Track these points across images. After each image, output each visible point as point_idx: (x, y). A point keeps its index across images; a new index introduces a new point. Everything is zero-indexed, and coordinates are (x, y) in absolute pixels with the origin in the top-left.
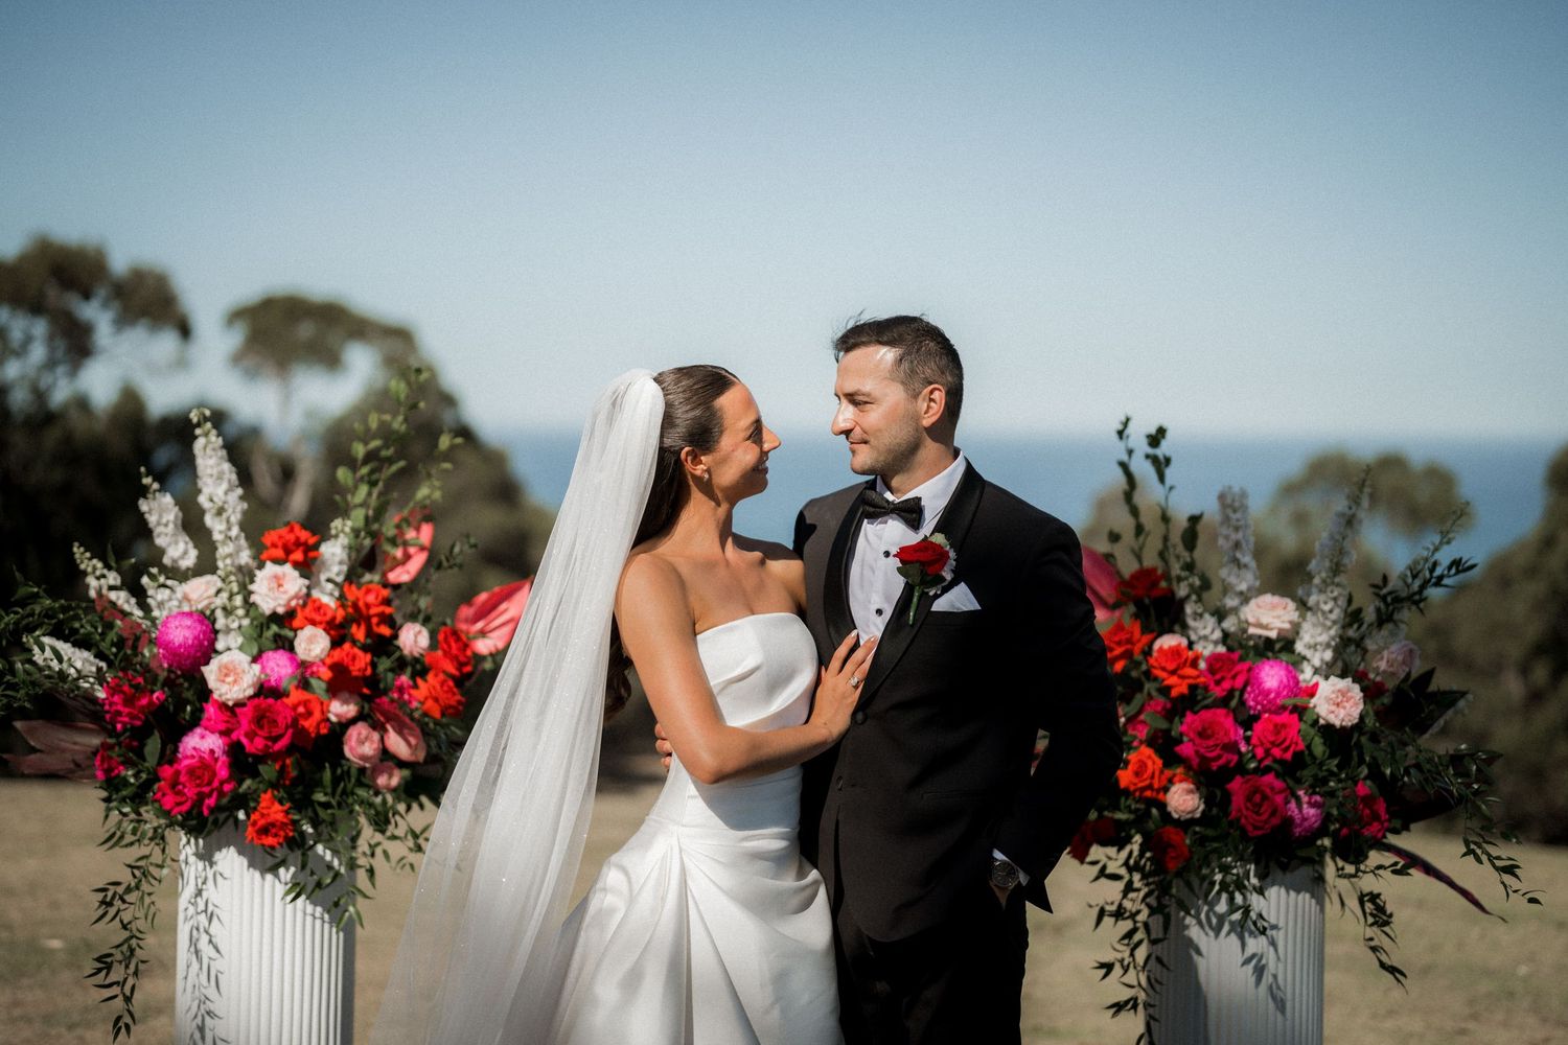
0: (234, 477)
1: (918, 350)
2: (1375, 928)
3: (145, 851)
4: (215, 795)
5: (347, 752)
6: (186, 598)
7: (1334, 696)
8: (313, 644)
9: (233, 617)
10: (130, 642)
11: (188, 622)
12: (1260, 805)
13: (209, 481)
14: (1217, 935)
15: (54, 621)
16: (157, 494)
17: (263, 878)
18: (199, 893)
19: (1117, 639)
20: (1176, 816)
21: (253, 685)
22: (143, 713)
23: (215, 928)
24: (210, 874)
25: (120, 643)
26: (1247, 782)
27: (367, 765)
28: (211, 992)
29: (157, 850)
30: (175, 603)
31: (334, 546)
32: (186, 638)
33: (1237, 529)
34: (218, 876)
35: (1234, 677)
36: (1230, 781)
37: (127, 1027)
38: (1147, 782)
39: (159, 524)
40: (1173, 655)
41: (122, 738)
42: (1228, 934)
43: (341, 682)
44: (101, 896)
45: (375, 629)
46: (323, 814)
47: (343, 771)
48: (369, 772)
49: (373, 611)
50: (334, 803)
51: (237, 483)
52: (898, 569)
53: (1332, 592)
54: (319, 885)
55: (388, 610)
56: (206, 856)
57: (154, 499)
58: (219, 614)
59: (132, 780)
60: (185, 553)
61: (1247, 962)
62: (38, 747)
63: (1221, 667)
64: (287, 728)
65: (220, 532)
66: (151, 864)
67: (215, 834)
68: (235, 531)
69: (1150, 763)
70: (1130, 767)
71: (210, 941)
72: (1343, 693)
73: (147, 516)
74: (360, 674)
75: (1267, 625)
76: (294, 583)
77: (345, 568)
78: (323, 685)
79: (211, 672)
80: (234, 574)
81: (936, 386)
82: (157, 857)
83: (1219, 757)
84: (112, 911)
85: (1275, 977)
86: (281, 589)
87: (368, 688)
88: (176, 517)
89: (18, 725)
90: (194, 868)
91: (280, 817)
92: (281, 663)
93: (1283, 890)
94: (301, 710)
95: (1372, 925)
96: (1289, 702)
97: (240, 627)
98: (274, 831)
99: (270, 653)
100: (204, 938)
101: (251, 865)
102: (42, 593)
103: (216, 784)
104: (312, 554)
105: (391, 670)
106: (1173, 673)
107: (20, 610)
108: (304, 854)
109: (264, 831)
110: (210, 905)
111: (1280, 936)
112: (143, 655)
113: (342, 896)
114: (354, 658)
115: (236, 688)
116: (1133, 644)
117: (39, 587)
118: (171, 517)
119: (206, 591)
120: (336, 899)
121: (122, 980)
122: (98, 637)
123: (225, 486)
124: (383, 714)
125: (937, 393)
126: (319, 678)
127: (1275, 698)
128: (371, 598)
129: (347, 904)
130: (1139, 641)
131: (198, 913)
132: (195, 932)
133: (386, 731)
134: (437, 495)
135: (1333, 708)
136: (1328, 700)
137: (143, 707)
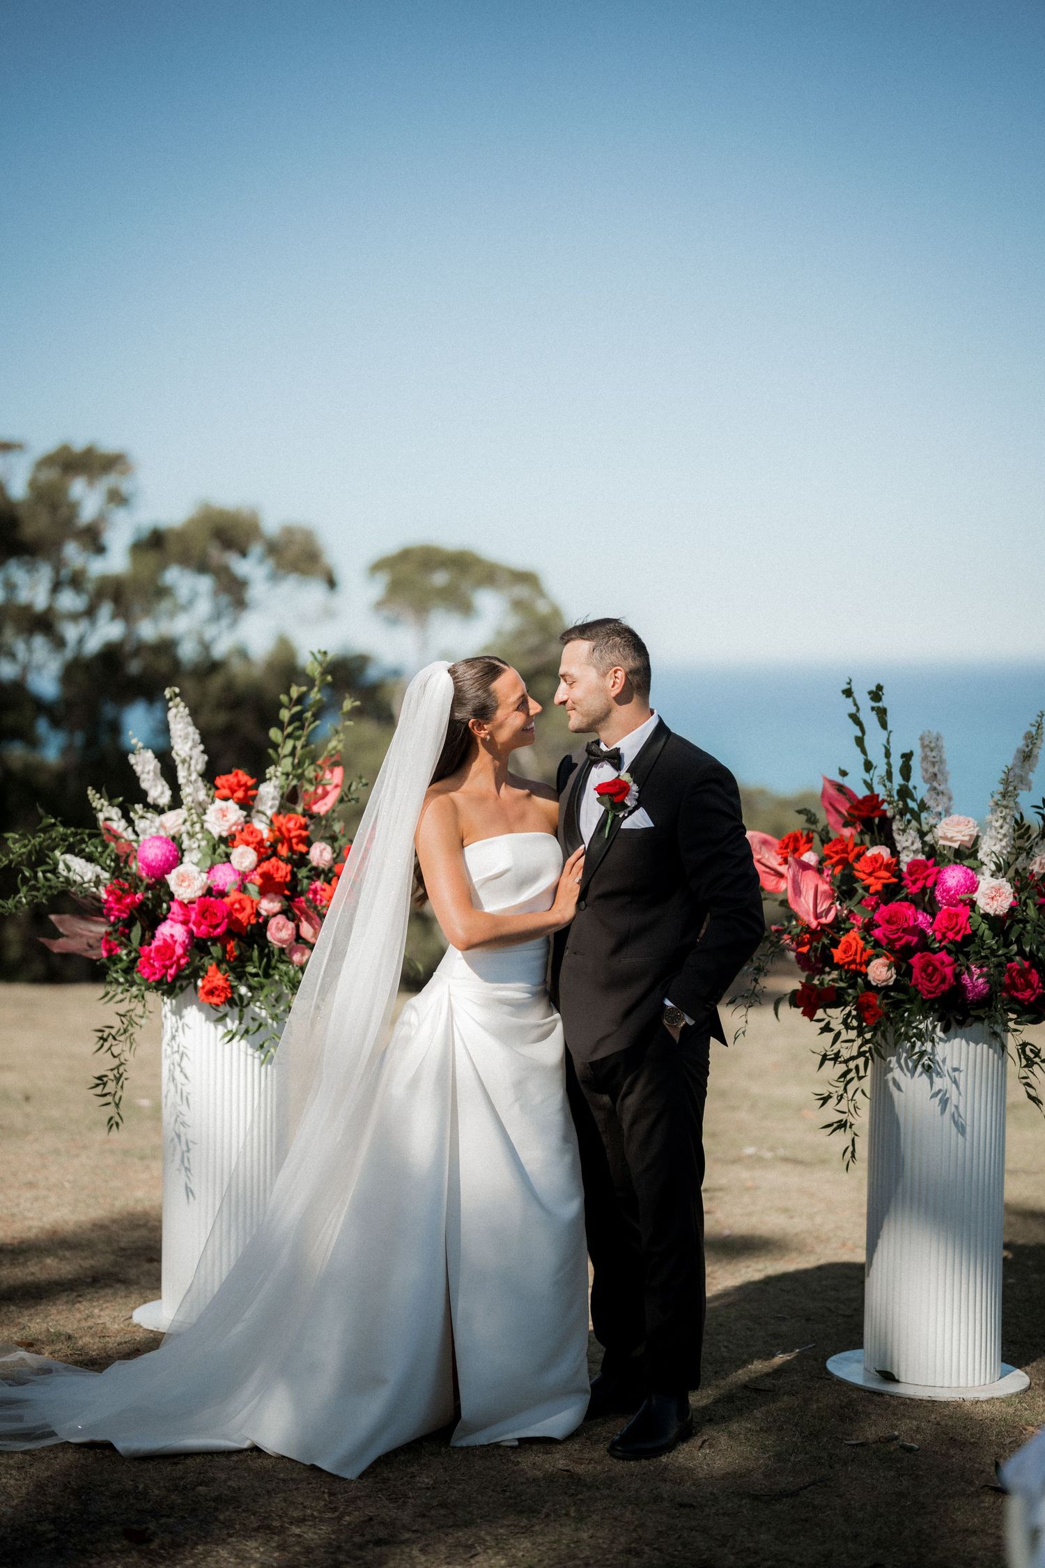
0: (197, 737)
1: (607, 642)
2: (1026, 1069)
3: (132, 1006)
4: (174, 967)
5: (269, 935)
6: (162, 826)
7: (989, 892)
8: (244, 857)
9: (193, 840)
10: (124, 858)
11: (158, 843)
12: (932, 975)
13: (179, 740)
14: (912, 1076)
15: (67, 843)
16: (142, 750)
17: (216, 1028)
18: (174, 1037)
19: (835, 849)
20: (874, 984)
21: (201, 888)
22: (128, 908)
23: (185, 1063)
24: (180, 1024)
25: (117, 859)
26: (923, 957)
27: (284, 946)
28: (184, 1108)
29: (140, 1005)
30: (154, 830)
31: (269, 786)
32: (157, 855)
33: (934, 764)
34: (186, 1027)
35: (926, 878)
36: (911, 957)
37: (117, 1124)
38: (852, 958)
39: (143, 772)
40: (871, 862)
41: (117, 927)
42: (921, 1074)
43: (269, 886)
44: (100, 1034)
45: (295, 847)
46: (254, 981)
47: (269, 951)
48: (287, 951)
49: (293, 834)
50: (261, 973)
51: (199, 741)
52: (597, 799)
53: (1001, 812)
54: (247, 1031)
55: (304, 833)
56: (178, 1012)
57: (140, 754)
58: (185, 837)
59: (125, 958)
60: (162, 793)
61: (935, 1095)
62: (65, 933)
63: (917, 870)
64: (223, 919)
65: (184, 777)
66: (136, 1015)
67: (181, 996)
68: (194, 776)
69: (854, 944)
70: (840, 947)
71: (181, 1071)
72: (998, 890)
73: (135, 767)
74: (282, 880)
75: (952, 837)
76: (234, 813)
77: (277, 803)
78: (256, 889)
79: (172, 879)
80: (195, 809)
81: (619, 668)
82: (139, 1010)
83: (900, 939)
84: (107, 1045)
85: (957, 1107)
86: (225, 819)
87: (289, 890)
88: (155, 767)
89: (53, 917)
90: (170, 1021)
91: (221, 983)
92: (227, 873)
93: (964, 1042)
94: (237, 906)
95: (1025, 1067)
96: (964, 897)
97: (199, 847)
98: (217, 993)
99: (220, 865)
100: (178, 1069)
101: (207, 1019)
102: (58, 823)
103: (175, 958)
104: (251, 793)
105: (308, 878)
106: (870, 874)
107: (42, 835)
108: (241, 1011)
109: (210, 993)
110: (181, 1047)
111: (961, 1078)
112: (130, 868)
113: (266, 1040)
114: (278, 869)
115: (189, 890)
116: (848, 854)
117: (56, 819)
118: (152, 767)
119: (177, 820)
120: (261, 1043)
121: (113, 1092)
122: (97, 854)
123: (190, 744)
124: (299, 910)
125: (619, 672)
126: (254, 884)
127: (954, 894)
128: (291, 825)
129: (269, 1046)
130: (852, 850)
131: (173, 1053)
132: (172, 1067)
133: (300, 920)
134: (340, 747)
135: (989, 901)
136: (984, 895)
137: (128, 904)
